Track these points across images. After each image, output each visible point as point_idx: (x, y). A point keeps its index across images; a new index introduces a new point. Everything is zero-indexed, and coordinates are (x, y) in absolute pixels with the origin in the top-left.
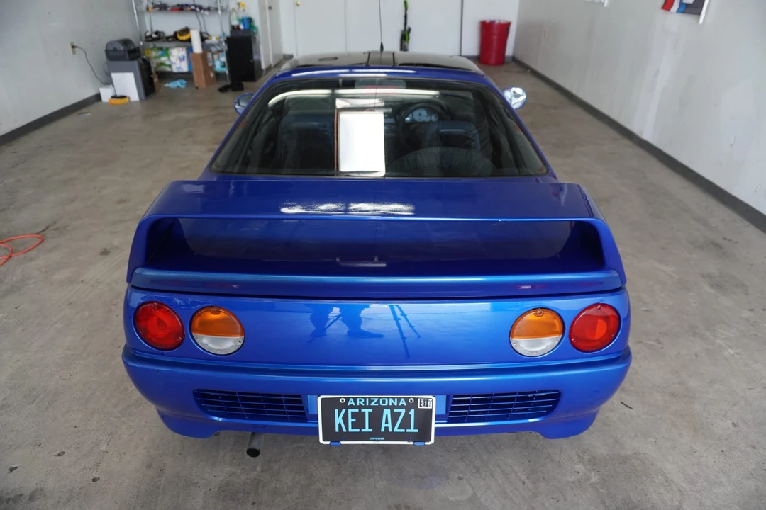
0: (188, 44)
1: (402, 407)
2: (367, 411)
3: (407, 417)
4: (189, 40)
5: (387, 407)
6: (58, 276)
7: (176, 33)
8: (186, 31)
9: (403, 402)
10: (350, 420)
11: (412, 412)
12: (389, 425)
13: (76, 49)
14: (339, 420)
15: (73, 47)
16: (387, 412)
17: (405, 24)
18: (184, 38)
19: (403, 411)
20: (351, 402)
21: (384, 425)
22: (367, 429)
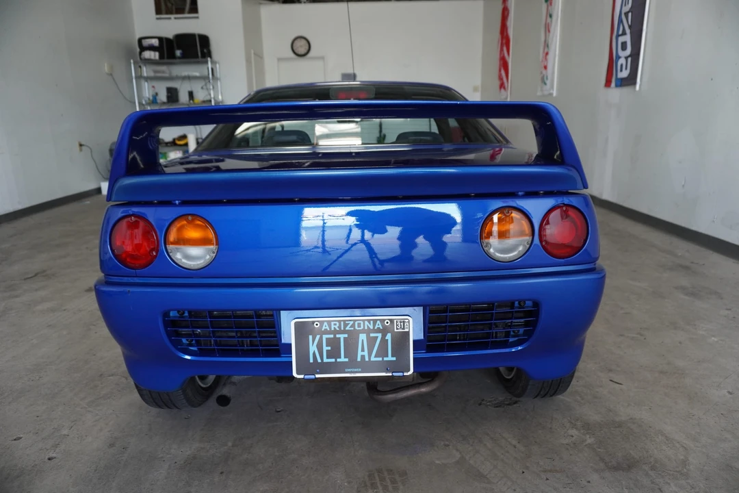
0: (185, 148)
1: (378, 331)
2: (342, 337)
3: (384, 341)
4: (186, 145)
5: (363, 331)
6: (40, 307)
7: (174, 140)
8: (184, 137)
9: (379, 325)
10: (325, 348)
11: (389, 337)
12: (366, 353)
13: (83, 147)
14: (313, 348)
15: (81, 145)
16: (363, 337)
17: (381, 131)
18: (182, 142)
19: (380, 335)
20: (326, 327)
21: (360, 353)
22: (343, 359)
